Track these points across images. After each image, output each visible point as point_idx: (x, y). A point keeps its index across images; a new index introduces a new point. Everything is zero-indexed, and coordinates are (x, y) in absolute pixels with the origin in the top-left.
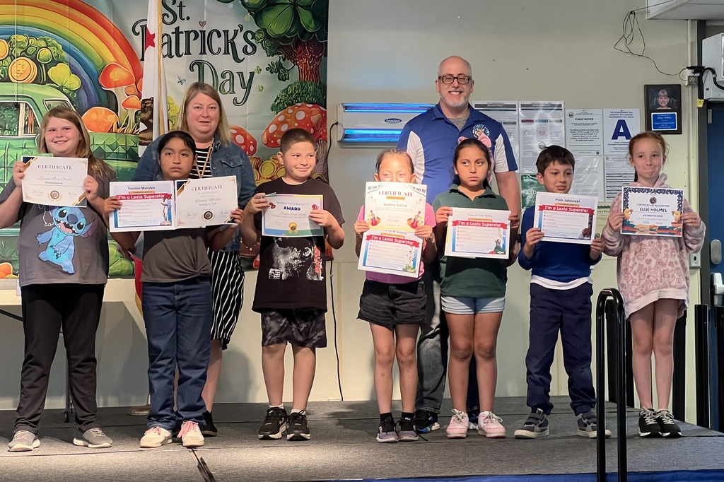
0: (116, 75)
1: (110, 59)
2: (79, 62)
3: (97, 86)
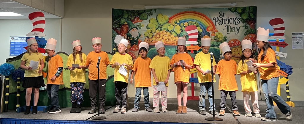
0: (209, 29)
1: (208, 25)
2: (202, 26)
3: (206, 31)
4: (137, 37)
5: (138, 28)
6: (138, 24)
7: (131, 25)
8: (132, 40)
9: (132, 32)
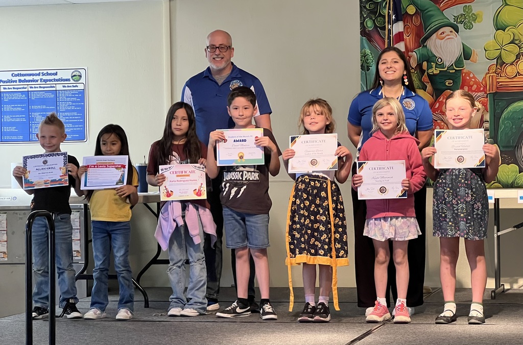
4: (455, 63)
5: (461, 26)
6: (457, 10)
7: (432, 16)
8: (436, 72)
9: (438, 41)
